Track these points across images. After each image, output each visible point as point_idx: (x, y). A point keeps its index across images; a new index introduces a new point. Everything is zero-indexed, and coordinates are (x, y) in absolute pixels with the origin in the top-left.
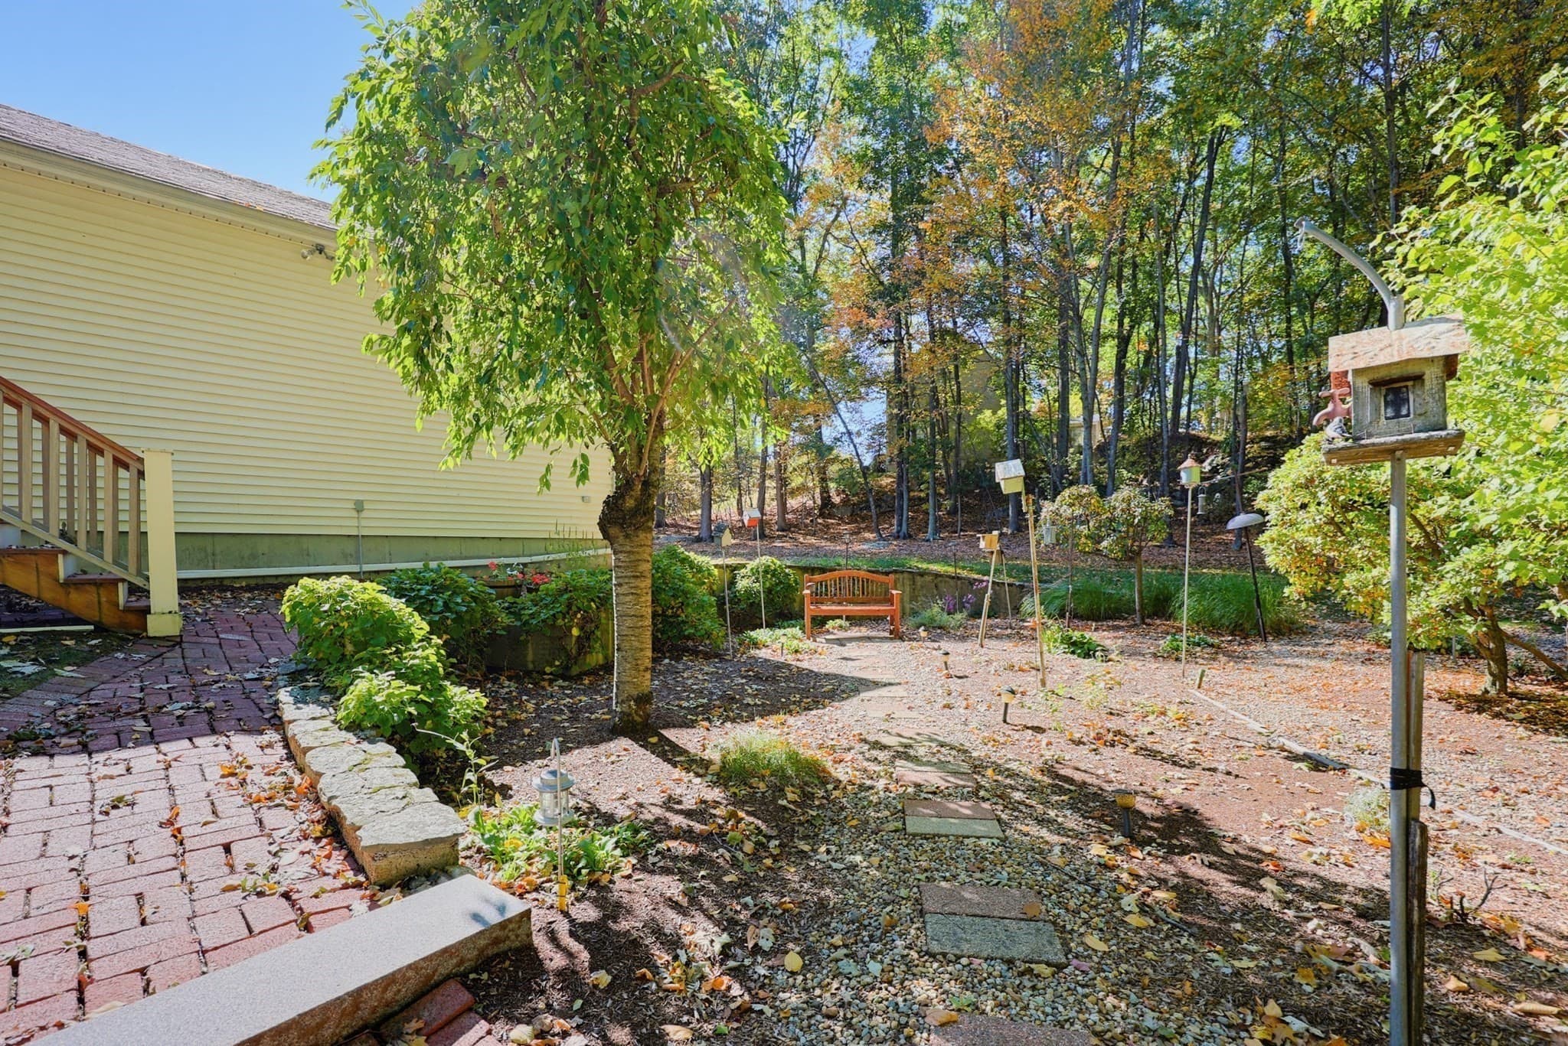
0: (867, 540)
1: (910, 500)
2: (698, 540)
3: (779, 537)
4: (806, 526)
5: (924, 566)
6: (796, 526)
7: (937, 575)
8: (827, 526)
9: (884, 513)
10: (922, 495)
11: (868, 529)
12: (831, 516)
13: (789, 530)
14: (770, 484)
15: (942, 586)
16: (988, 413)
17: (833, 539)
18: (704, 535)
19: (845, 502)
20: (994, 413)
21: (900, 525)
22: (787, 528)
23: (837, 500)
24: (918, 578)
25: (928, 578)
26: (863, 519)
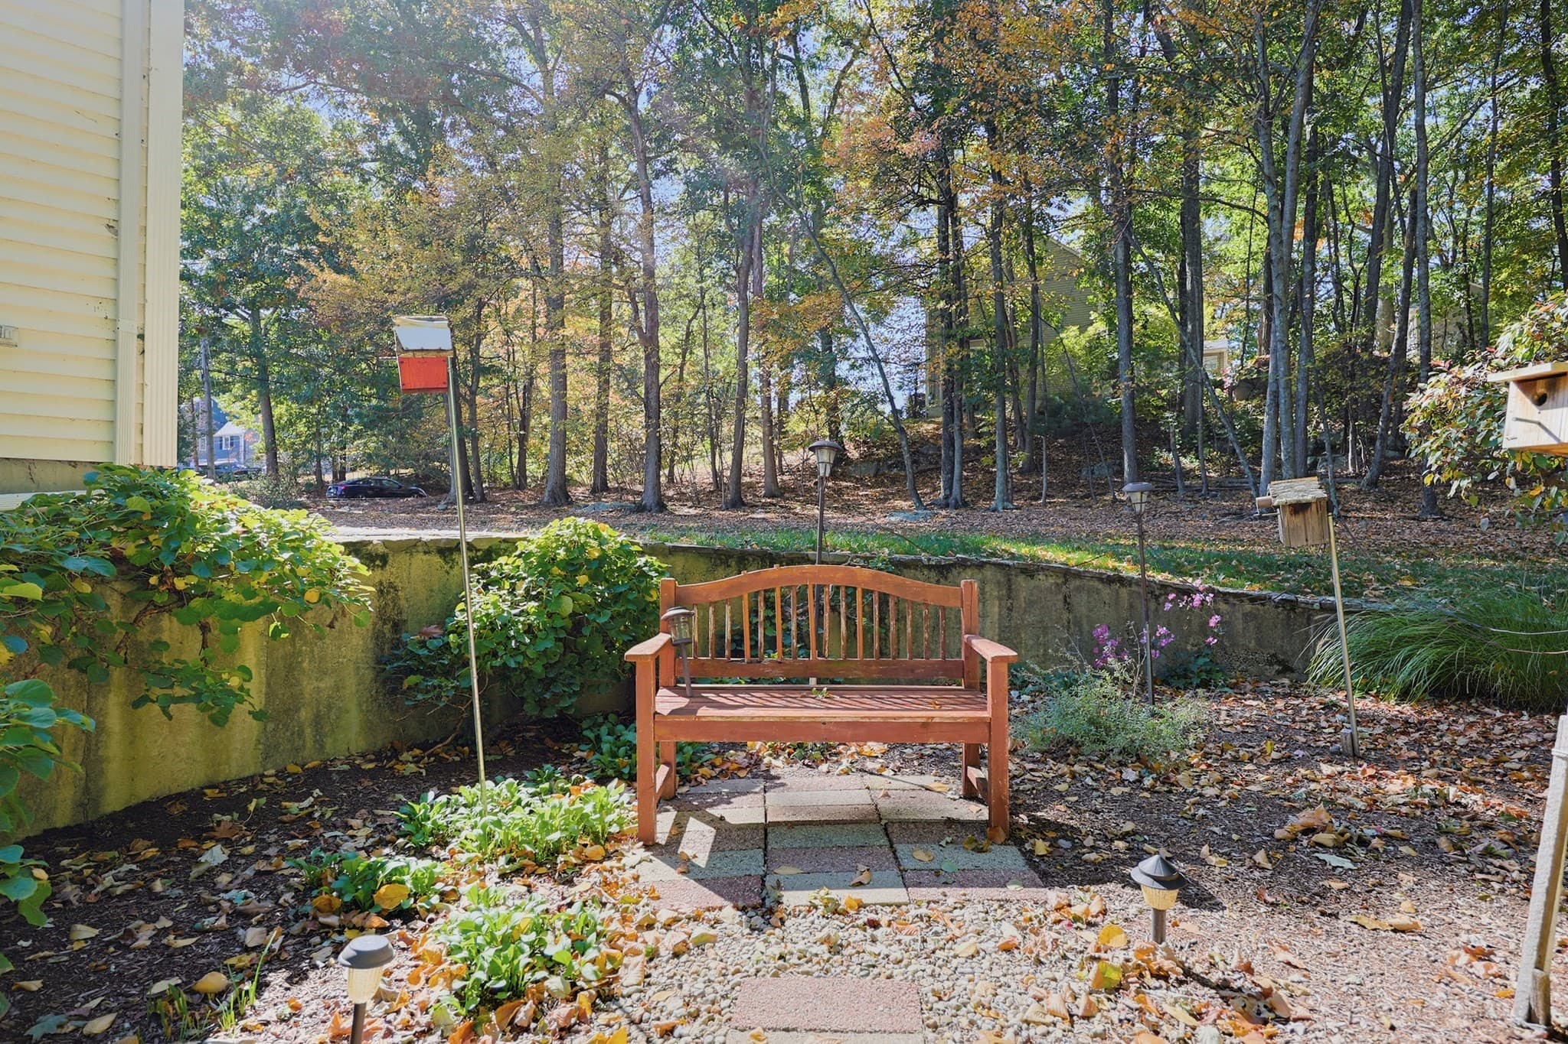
0: (896, 510)
1: (965, 451)
2: (640, 509)
3: (764, 506)
4: (809, 490)
5: (1025, 550)
6: (793, 491)
7: (1067, 573)
8: (839, 492)
9: (921, 472)
10: (983, 443)
11: (901, 495)
12: (844, 477)
13: (782, 496)
14: (755, 431)
15: (1081, 602)
16: (1073, 330)
17: (847, 508)
18: (649, 500)
19: (865, 458)
20: (1082, 330)
21: (949, 486)
22: (778, 493)
23: (854, 454)
24: (1021, 581)
25: (1044, 581)
26: (894, 481)
